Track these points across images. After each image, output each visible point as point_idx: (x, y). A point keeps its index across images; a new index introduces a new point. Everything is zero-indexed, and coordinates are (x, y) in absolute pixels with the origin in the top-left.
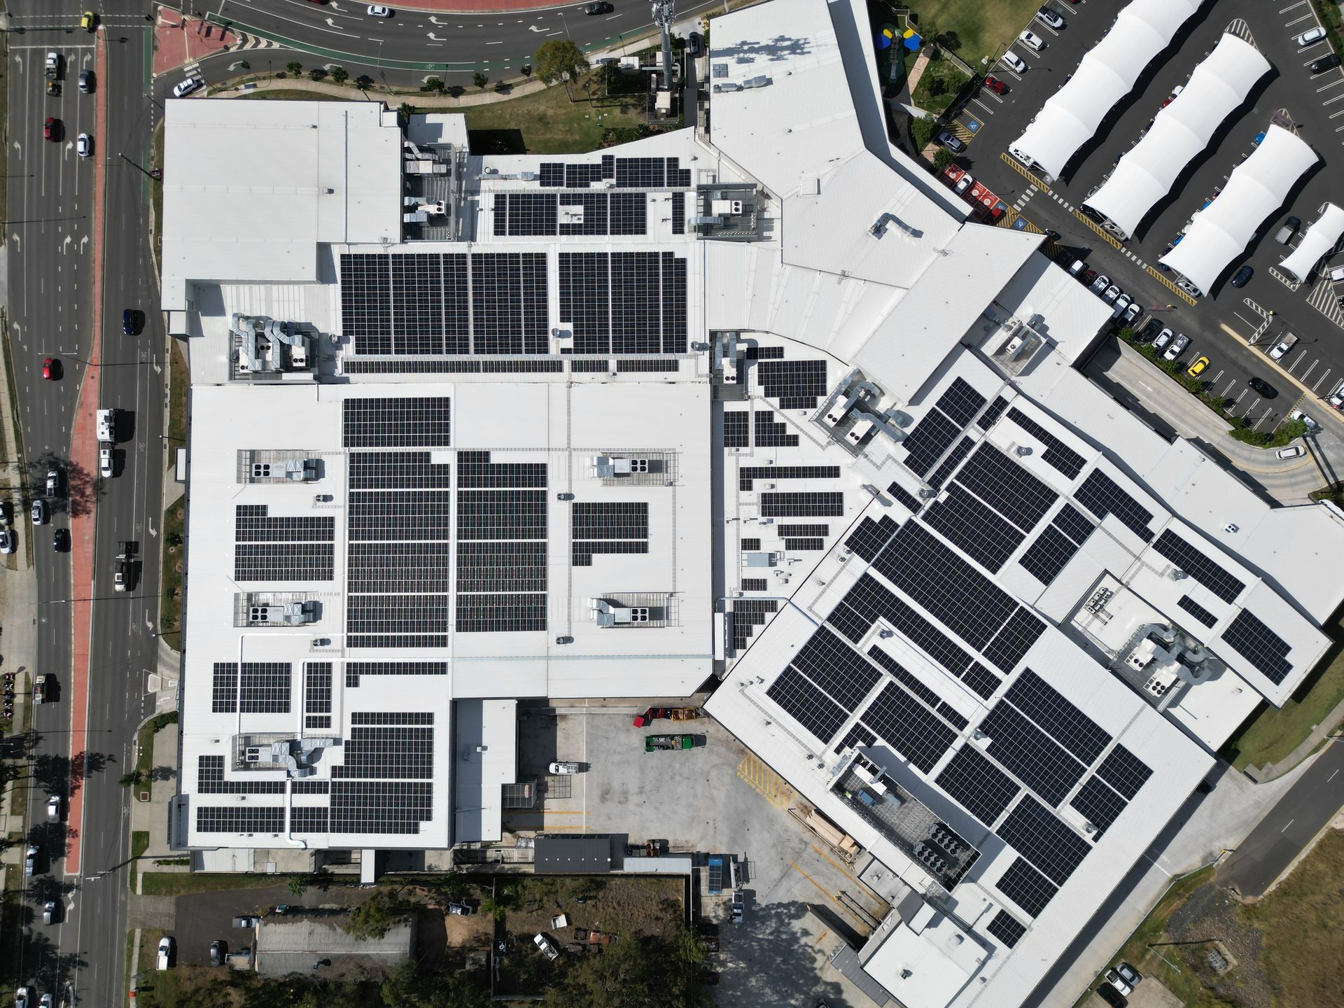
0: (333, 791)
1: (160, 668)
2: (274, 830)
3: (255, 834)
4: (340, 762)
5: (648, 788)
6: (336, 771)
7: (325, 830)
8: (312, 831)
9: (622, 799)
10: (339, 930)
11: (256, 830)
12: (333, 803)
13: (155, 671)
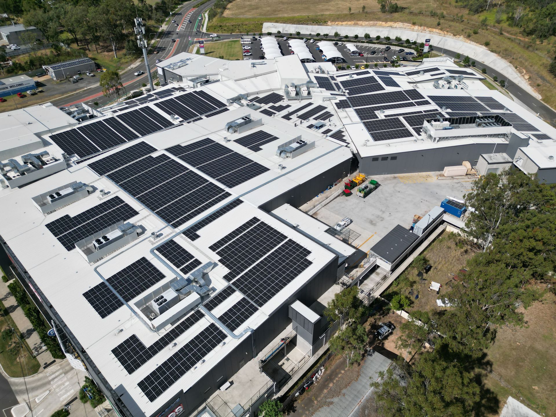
0: (237, 287)
1: (19, 398)
2: (219, 342)
3: (205, 358)
4: (226, 271)
5: (384, 209)
6: (227, 278)
7: (256, 310)
8: (247, 317)
9: (381, 219)
10: (336, 400)
11: (204, 354)
12: (244, 292)
13: (16, 403)
